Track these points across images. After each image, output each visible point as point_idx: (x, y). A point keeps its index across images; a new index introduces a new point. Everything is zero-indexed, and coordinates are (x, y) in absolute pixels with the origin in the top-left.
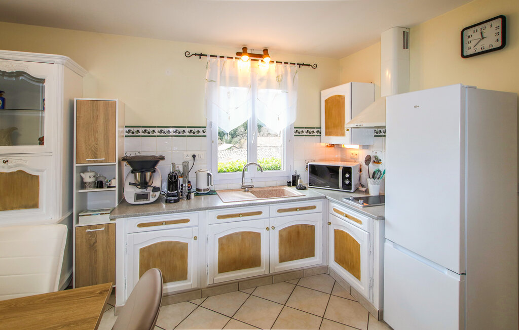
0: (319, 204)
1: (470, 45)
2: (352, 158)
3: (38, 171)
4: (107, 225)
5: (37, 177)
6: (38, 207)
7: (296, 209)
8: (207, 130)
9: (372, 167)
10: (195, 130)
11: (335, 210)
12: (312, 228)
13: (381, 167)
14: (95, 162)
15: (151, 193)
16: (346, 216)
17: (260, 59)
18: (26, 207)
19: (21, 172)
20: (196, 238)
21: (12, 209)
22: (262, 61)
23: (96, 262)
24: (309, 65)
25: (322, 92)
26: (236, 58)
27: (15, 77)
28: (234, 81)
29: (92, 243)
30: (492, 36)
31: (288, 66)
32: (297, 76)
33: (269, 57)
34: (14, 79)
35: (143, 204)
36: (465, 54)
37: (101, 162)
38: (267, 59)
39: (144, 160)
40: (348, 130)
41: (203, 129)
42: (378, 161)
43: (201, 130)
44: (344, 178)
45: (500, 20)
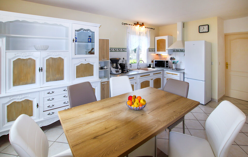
0: (162, 72)
1: (201, 30)
2: (164, 58)
3: (93, 63)
4: (107, 82)
5: (93, 65)
6: (93, 75)
7: (157, 73)
8: (127, 49)
9: (173, 61)
10: (124, 49)
11: (167, 73)
12: (160, 79)
13: (175, 61)
14: (104, 60)
15: (119, 70)
16: (172, 74)
17: (141, 26)
18: (90, 75)
19: (89, 63)
20: (136, 83)
21: (86, 76)
22: (142, 27)
23: (104, 94)
24: (153, 29)
25: (155, 37)
26: (133, 25)
27: (87, 31)
28: (134, 33)
29: (103, 88)
30: (206, 29)
31: (148, 29)
32: (150, 32)
33: (144, 26)
34: (86, 32)
35: (118, 74)
36: (200, 32)
37: (105, 60)
38: (144, 27)
39: (115, 59)
40: (167, 50)
41: (126, 49)
42: (174, 59)
43: (125, 49)
44: (166, 64)
45: (208, 26)
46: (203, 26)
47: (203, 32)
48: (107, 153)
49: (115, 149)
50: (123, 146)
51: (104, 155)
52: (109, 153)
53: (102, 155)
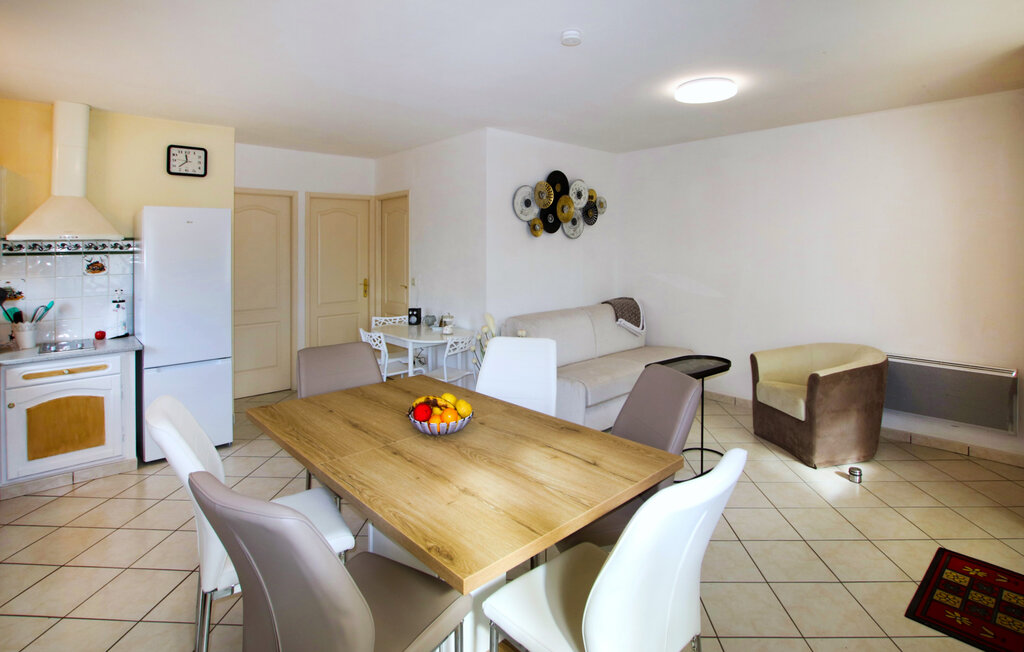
1: (175, 163)
11: (26, 377)
13: (23, 303)
16: (71, 372)
30: (195, 163)
45: (203, 152)
46: (184, 150)
47: (183, 171)
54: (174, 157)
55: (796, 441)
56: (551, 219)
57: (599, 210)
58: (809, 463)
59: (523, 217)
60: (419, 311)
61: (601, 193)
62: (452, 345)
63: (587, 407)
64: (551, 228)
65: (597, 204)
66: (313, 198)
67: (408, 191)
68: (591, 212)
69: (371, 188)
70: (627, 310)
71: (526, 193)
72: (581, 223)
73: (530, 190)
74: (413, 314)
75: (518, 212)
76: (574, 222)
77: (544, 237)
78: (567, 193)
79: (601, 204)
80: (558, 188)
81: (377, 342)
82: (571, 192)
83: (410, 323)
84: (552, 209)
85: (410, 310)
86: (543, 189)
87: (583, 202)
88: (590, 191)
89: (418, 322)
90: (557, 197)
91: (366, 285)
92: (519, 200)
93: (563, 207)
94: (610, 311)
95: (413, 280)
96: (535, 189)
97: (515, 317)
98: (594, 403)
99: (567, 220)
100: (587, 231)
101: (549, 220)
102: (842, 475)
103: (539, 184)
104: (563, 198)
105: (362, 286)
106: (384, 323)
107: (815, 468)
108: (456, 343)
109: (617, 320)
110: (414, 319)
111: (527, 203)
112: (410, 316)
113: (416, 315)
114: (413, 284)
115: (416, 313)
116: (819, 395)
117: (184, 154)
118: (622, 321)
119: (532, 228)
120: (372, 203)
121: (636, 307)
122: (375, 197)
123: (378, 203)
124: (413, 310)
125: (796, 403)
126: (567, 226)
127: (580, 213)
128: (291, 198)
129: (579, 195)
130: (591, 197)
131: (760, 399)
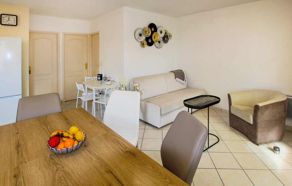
1: (4, 21)
30: (12, 21)
45: (16, 17)
47: (7, 24)
48: (158, 175)
49: (151, 168)
50: (146, 162)
51: (162, 177)
52: (158, 173)
53: (162, 180)
54: (4, 19)
55: (249, 132)
56: (150, 41)
57: (169, 38)
58: (255, 142)
59: (139, 40)
60: (101, 75)
61: (170, 31)
62: (108, 90)
63: (161, 115)
64: (150, 44)
65: (168, 36)
66: (65, 35)
67: (99, 32)
68: (166, 38)
69: (88, 31)
70: (180, 75)
71: (140, 31)
72: (162, 42)
73: (142, 30)
74: (99, 76)
75: (137, 38)
76: (159, 42)
77: (147, 47)
78: (156, 31)
79: (170, 36)
80: (153, 29)
81: (81, 88)
82: (158, 31)
83: (98, 80)
84: (151, 37)
85: (98, 75)
86: (147, 30)
87: (163, 35)
88: (165, 31)
89: (101, 79)
90: (152, 33)
91: (86, 65)
92: (137, 34)
93: (155, 37)
94: (173, 75)
95: (101, 63)
96: (143, 30)
97: (134, 78)
98: (163, 114)
99: (156, 41)
100: (164, 45)
101: (149, 41)
102: (270, 149)
103: (145, 28)
104: (155, 33)
105: (85, 66)
106: (90, 79)
107: (258, 145)
108: (110, 89)
109: (176, 79)
110: (99, 78)
111: (140, 35)
112: (98, 77)
113: (100, 77)
114: (101, 65)
115: (101, 76)
116: (259, 114)
117: (8, 17)
118: (177, 79)
119: (143, 44)
120: (88, 36)
121: (183, 74)
122: (90, 34)
123: (90, 37)
124: (99, 75)
125: (249, 117)
126: (156, 44)
127: (162, 39)
128: (57, 34)
129: (161, 32)
130: (166, 33)
131: (232, 112)
